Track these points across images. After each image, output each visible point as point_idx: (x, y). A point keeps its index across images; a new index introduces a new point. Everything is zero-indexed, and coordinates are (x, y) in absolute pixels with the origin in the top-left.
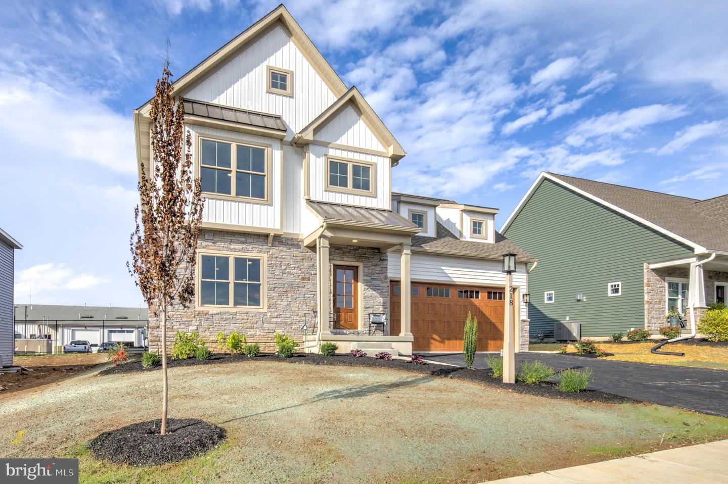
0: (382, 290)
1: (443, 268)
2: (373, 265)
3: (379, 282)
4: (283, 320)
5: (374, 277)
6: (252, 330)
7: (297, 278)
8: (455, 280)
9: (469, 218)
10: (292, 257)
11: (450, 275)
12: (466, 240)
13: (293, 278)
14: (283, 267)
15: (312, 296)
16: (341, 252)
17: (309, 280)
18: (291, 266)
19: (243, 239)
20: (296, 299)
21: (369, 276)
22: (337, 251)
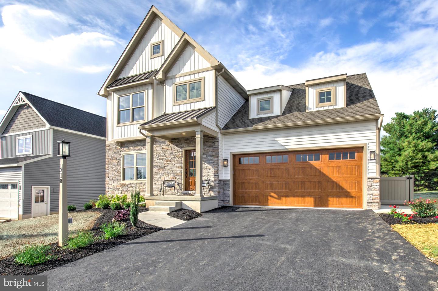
0: (214, 163)
1: (276, 139)
2: (208, 147)
3: (212, 158)
4: (157, 187)
5: (208, 155)
6: (143, 192)
7: (164, 161)
8: (287, 147)
9: (315, 91)
10: (162, 149)
11: (283, 144)
12: (312, 110)
13: (163, 162)
14: (157, 156)
15: (172, 171)
16: (188, 141)
17: (170, 161)
18: (161, 154)
19: (139, 144)
20: (163, 174)
21: (205, 155)
22: (186, 141)
